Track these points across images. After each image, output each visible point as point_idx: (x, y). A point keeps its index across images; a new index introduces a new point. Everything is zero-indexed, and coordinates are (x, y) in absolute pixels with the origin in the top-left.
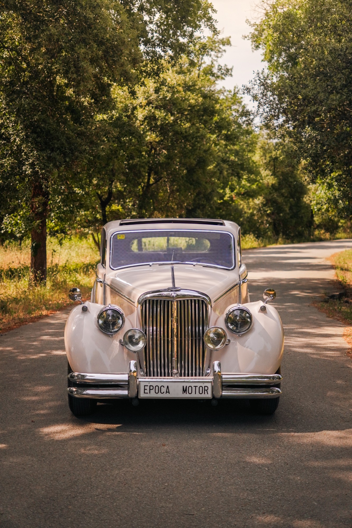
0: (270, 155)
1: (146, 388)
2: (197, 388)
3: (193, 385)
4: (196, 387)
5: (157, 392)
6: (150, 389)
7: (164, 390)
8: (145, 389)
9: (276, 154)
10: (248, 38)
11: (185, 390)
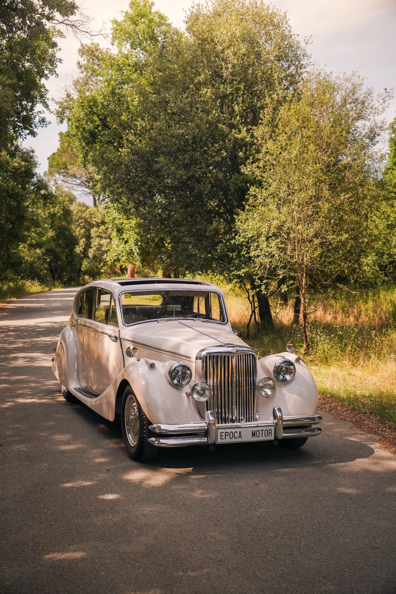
0: (49, 211)
1: (222, 434)
2: (264, 432)
3: (260, 429)
4: (262, 430)
5: (231, 437)
6: (226, 436)
7: (237, 435)
8: (221, 436)
9: (54, 211)
10: (54, 113)
11: (254, 435)
